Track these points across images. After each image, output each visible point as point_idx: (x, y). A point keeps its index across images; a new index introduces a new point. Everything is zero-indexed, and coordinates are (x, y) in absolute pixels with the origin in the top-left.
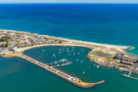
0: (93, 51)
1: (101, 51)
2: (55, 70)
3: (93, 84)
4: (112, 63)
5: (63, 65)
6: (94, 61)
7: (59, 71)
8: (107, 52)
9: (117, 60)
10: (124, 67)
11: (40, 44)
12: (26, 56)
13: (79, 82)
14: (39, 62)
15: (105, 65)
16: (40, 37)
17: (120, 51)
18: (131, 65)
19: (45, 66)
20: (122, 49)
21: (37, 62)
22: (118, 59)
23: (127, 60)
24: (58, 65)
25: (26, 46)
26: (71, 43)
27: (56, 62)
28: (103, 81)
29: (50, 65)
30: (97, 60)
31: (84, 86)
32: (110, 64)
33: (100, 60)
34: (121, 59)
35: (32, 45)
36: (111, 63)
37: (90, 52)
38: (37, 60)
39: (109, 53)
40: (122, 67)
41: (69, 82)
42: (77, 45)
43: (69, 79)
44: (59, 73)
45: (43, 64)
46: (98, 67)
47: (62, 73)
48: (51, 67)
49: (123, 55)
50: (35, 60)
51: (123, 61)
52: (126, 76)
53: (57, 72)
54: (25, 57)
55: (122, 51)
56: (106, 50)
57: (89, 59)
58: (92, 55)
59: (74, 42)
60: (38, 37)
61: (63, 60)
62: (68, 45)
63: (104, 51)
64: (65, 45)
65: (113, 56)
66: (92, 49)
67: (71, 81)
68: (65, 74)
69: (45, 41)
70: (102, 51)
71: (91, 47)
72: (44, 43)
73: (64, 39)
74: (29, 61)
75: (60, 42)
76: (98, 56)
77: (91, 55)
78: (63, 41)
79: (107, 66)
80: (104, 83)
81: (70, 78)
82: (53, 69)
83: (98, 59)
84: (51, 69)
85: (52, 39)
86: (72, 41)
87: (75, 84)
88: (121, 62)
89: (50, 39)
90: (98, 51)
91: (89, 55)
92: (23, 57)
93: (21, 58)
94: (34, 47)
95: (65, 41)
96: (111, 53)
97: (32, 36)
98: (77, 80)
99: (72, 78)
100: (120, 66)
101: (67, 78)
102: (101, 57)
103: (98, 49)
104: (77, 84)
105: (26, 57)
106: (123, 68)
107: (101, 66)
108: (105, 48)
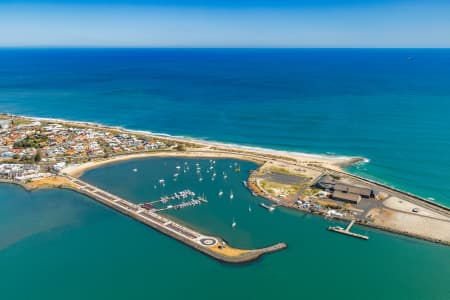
0: (262, 168)
1: (283, 170)
2: (160, 218)
3: (255, 253)
4: (308, 199)
5: (183, 205)
6: (262, 194)
7: (170, 222)
8: (298, 172)
9: (321, 192)
10: (337, 208)
11: (128, 154)
12: (88, 185)
13: (220, 247)
14: (119, 199)
15: (291, 205)
16: (130, 134)
17: (333, 168)
18: (355, 203)
19: (137, 210)
20: (336, 165)
21: (115, 201)
22: (324, 189)
23: (345, 192)
24: (170, 207)
25: (89, 160)
26: (207, 149)
27: (164, 200)
28: (281, 245)
29: (148, 207)
30: (270, 191)
31: (228, 257)
32: (303, 202)
33: (280, 193)
34: (332, 190)
35: (105, 157)
36: (306, 199)
37: (255, 172)
38: (115, 195)
39: (302, 173)
40: (332, 208)
41: (193, 248)
42: (223, 155)
43: (194, 240)
44: (170, 225)
45: (131, 204)
46: (272, 209)
47: (177, 225)
48: (151, 212)
49: (338, 178)
50: (110, 195)
51: (336, 194)
52: (341, 230)
53: (166, 224)
54: (85, 187)
55: (338, 169)
56: (298, 168)
57: (250, 191)
58: (259, 181)
59: (215, 148)
60: (124, 135)
61: (184, 194)
62: (199, 155)
63: (291, 169)
64: (192, 155)
65: (311, 182)
66: (261, 165)
67: (199, 246)
68: (185, 229)
69: (141, 145)
70: (286, 168)
71: (258, 160)
72: (139, 150)
73: (192, 141)
74: (93, 198)
75: (179, 149)
76: (273, 183)
77: (257, 181)
78: (188, 145)
79: (295, 206)
80: (284, 248)
81: (198, 239)
82: (155, 215)
83: (275, 190)
84: (152, 217)
85: (161, 140)
86: (211, 144)
87: (209, 253)
88: (330, 197)
89: (155, 139)
90: (276, 169)
91: (251, 180)
92: (79, 187)
93: (75, 191)
94: (110, 160)
95: (194, 146)
96: (309, 173)
97: (107, 134)
98: (214, 242)
99: (203, 237)
100: (328, 207)
101: (190, 239)
102: (280, 185)
103: (276, 164)
104: (215, 253)
105: (87, 188)
106: (334, 212)
107: (280, 208)
108: (295, 160)
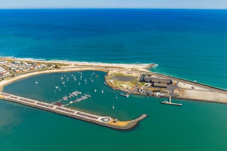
0: (109, 74)
1: (121, 74)
2: (70, 110)
3: (134, 122)
4: (144, 88)
5: (79, 100)
6: (118, 88)
7: (77, 112)
8: (128, 75)
9: (146, 84)
10: (159, 91)
11: (26, 73)
12: (12, 95)
13: (114, 122)
14: (38, 102)
15: (136, 92)
16: (21, 61)
17: (143, 70)
18: (166, 87)
19: (52, 107)
21: (36, 103)
22: (147, 82)
24: (71, 102)
25: (3, 79)
26: (73, 66)
27: (65, 98)
29: (59, 104)
30: (121, 86)
31: (122, 127)
32: (142, 90)
33: (126, 86)
34: (151, 82)
35: (13, 76)
36: (142, 88)
37: (106, 76)
38: (35, 100)
39: (131, 75)
40: (157, 91)
41: (99, 125)
42: (84, 69)
43: (97, 120)
44: (78, 113)
45: (47, 104)
46: (128, 96)
47: (83, 113)
48: (62, 107)
49: (150, 75)
50: (30, 100)
51: (155, 84)
52: (168, 103)
53: (75, 113)
54: (9, 97)
55: (145, 70)
56: (127, 72)
57: (111, 88)
58: (112, 81)
59: (77, 65)
60: (18, 62)
61: (75, 93)
62: (70, 70)
63: (124, 73)
64: (65, 70)
65: (138, 79)
66: (107, 73)
67: (100, 122)
68: (88, 114)
69: (32, 67)
70: (121, 73)
71: (105, 70)
72: (32, 70)
73: (61, 62)
74: (20, 103)
75: (56, 67)
76: (120, 82)
77: (111, 81)
78: (60, 65)
79: (138, 93)
80: (147, 117)
81: (99, 119)
82: (66, 109)
83: (123, 85)
84: (64, 110)
85: (43, 63)
86: (73, 63)
87: (110, 126)
88: (153, 86)
89: (38, 63)
90: (116, 74)
91: (108, 81)
92: (6, 97)
93: (4, 100)
94: (16, 78)
95: (64, 65)
96: (134, 74)
97: (6, 62)
98: (109, 120)
99: (101, 118)
100: (154, 91)
101: (95, 120)
102: (124, 82)
103: (115, 71)
104: (113, 126)
105: (11, 97)
106: (159, 93)
107: (131, 94)
108: (123, 68)
